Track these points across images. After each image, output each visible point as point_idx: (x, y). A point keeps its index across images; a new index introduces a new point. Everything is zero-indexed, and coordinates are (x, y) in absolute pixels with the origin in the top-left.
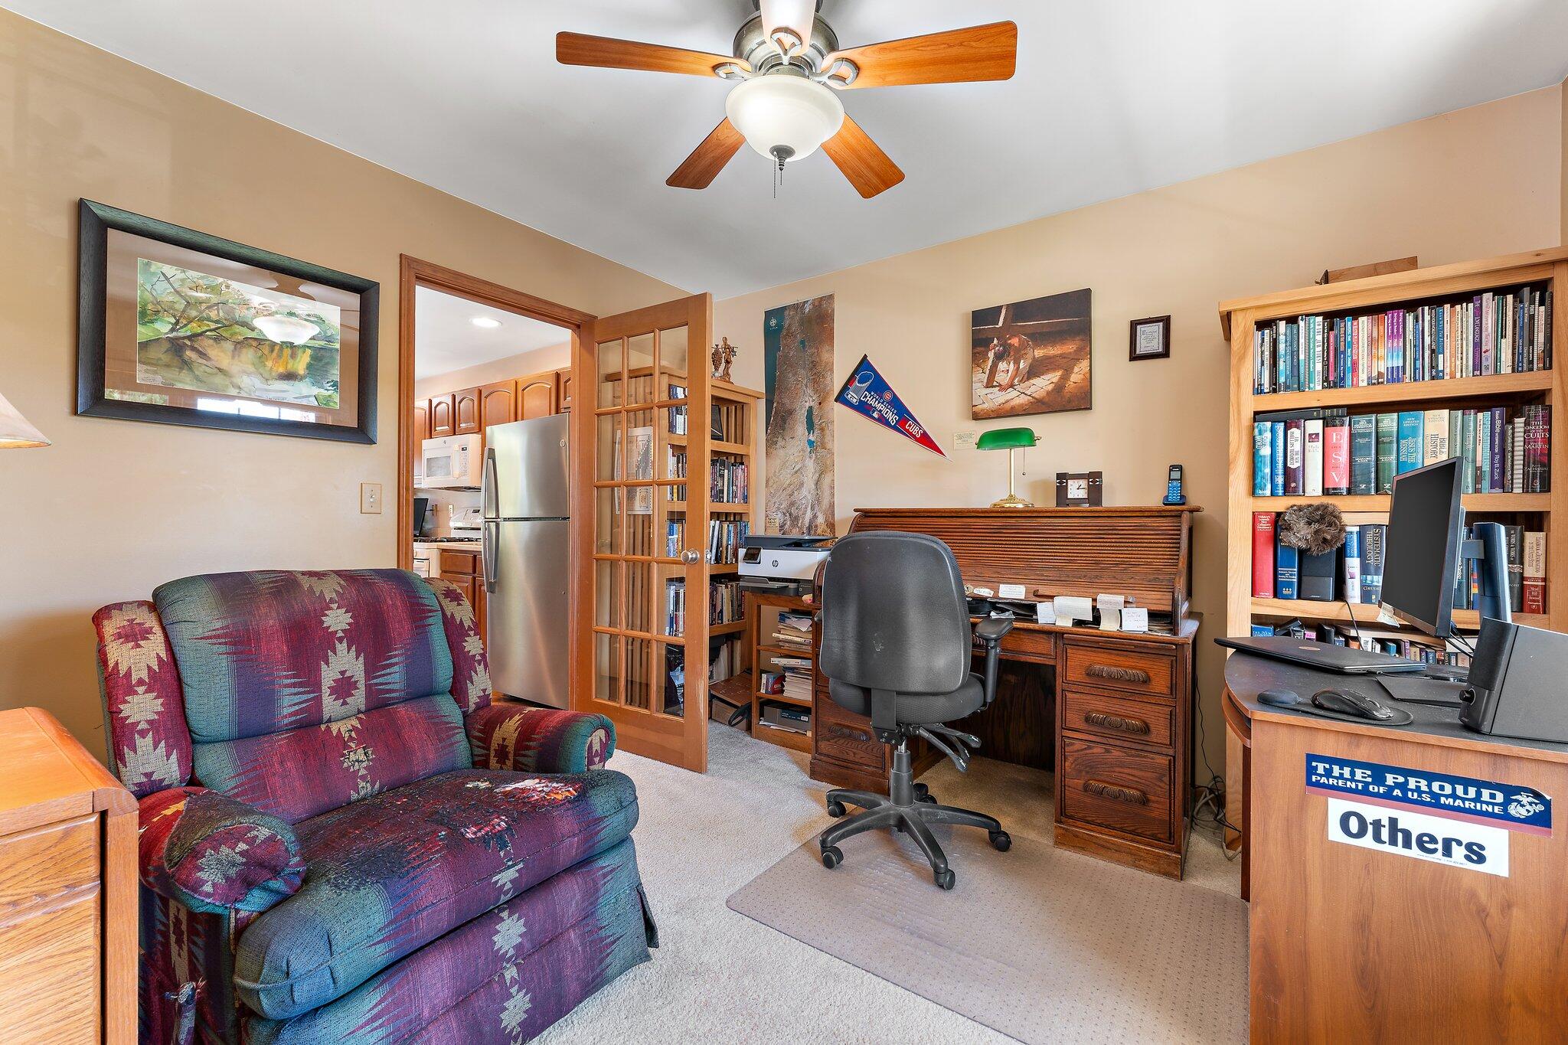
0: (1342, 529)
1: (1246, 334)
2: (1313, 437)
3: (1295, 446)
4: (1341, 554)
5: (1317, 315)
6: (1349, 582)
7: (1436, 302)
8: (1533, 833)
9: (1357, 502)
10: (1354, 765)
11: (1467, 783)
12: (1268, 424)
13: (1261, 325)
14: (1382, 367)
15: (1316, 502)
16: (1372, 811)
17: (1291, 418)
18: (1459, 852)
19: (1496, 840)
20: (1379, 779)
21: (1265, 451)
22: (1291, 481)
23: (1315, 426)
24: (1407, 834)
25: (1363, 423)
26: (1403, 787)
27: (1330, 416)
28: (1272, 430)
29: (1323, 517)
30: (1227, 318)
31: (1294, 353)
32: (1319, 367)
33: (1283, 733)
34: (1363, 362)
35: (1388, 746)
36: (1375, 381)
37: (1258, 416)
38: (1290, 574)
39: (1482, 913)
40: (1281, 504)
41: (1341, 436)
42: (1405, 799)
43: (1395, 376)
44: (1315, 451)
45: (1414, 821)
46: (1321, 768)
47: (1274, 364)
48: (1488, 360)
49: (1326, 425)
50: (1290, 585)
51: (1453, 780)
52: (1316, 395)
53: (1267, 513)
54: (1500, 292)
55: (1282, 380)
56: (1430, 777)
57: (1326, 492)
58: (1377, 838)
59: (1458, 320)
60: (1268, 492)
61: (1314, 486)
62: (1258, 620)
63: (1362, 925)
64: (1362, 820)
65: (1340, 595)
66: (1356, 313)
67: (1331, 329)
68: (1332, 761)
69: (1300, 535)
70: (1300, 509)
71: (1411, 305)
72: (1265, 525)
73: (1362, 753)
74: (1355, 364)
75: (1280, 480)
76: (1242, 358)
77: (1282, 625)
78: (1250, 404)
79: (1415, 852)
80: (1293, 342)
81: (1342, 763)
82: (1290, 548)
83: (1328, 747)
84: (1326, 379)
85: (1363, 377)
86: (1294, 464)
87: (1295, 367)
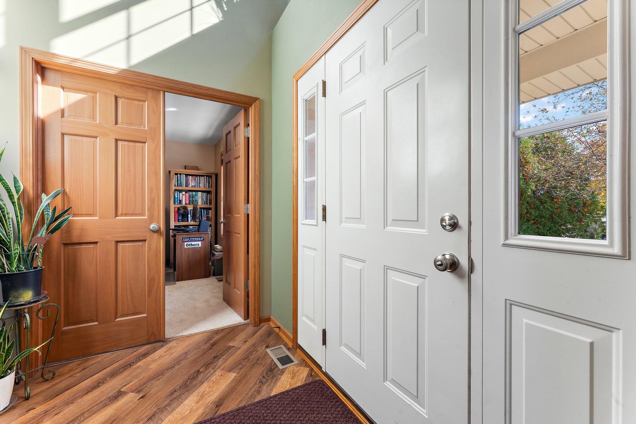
0: (188, 210)
1: (173, 175)
2: (184, 195)
3: (181, 196)
4: (188, 214)
5: (184, 174)
6: (189, 218)
7: (200, 176)
8: (203, 241)
9: (190, 206)
10: (187, 238)
11: (197, 237)
12: (177, 192)
13: (176, 174)
14: (193, 184)
15: (184, 206)
16: (189, 243)
17: (181, 191)
18: (197, 245)
19: (200, 243)
20: (190, 239)
21: (176, 196)
22: (181, 202)
23: (184, 193)
24: (192, 245)
25: (191, 193)
26: (192, 239)
27: (187, 191)
28: (177, 193)
29: (185, 208)
30: (170, 172)
31: (181, 180)
32: (184, 183)
33: (180, 235)
34: (190, 183)
35: (191, 235)
36: (192, 187)
37: (175, 190)
38: (180, 218)
39: (199, 251)
40: (179, 206)
41: (187, 195)
42: (192, 241)
43: (195, 186)
44: (184, 197)
45: (193, 243)
46: (184, 239)
47: (178, 182)
48: (205, 186)
49: (185, 193)
50: (180, 220)
51: (196, 237)
52: (184, 188)
53: (177, 207)
54: (207, 176)
55: (179, 184)
56: (194, 238)
57: (186, 204)
58: (190, 246)
59: (202, 178)
60: (177, 204)
61: (184, 203)
62: (175, 226)
63: (188, 257)
64: (188, 244)
65: (188, 221)
66: (190, 175)
67: (186, 177)
68: (185, 238)
69: (182, 211)
70: (182, 207)
71: (196, 176)
72: (176, 209)
73: (188, 237)
74: (189, 183)
75: (179, 202)
76: (172, 179)
77: (179, 226)
78: (173, 188)
79: (193, 246)
80: (181, 178)
81: (186, 238)
82: (180, 213)
83: (185, 236)
84: (185, 185)
85: (190, 186)
86: (181, 199)
87: (181, 182)
